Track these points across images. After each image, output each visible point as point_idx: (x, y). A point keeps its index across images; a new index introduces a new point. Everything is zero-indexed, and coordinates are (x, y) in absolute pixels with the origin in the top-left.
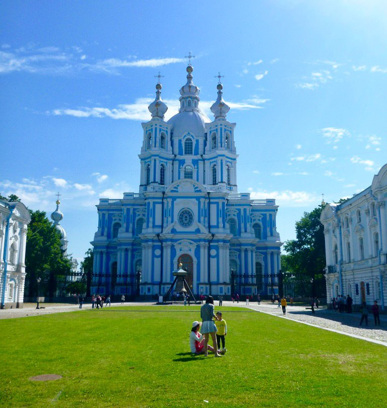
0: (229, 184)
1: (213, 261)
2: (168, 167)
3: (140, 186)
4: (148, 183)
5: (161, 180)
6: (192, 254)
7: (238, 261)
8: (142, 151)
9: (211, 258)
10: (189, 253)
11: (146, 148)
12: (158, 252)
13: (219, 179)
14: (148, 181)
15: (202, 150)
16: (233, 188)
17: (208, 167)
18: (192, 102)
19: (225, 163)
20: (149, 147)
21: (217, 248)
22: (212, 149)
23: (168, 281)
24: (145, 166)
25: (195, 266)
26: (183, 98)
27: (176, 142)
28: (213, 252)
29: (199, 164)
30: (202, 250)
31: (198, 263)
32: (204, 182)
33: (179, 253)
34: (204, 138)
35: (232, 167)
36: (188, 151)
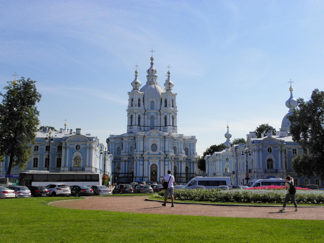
0: (173, 126)
2: (142, 116)
3: (128, 126)
4: (131, 125)
5: (139, 124)
6: (157, 164)
7: (177, 166)
8: (128, 107)
10: (155, 163)
11: (131, 106)
12: (141, 163)
13: (168, 124)
14: (131, 124)
15: (160, 107)
16: (175, 128)
17: (163, 117)
18: (153, 78)
19: (171, 115)
20: (132, 106)
21: (168, 161)
22: (165, 107)
23: (147, 176)
24: (130, 116)
25: (158, 169)
26: (149, 76)
27: (146, 102)
28: (166, 163)
29: (158, 115)
30: (161, 162)
31: (160, 168)
32: (160, 124)
33: (151, 163)
34: (160, 101)
35: (175, 117)
36: (152, 107)
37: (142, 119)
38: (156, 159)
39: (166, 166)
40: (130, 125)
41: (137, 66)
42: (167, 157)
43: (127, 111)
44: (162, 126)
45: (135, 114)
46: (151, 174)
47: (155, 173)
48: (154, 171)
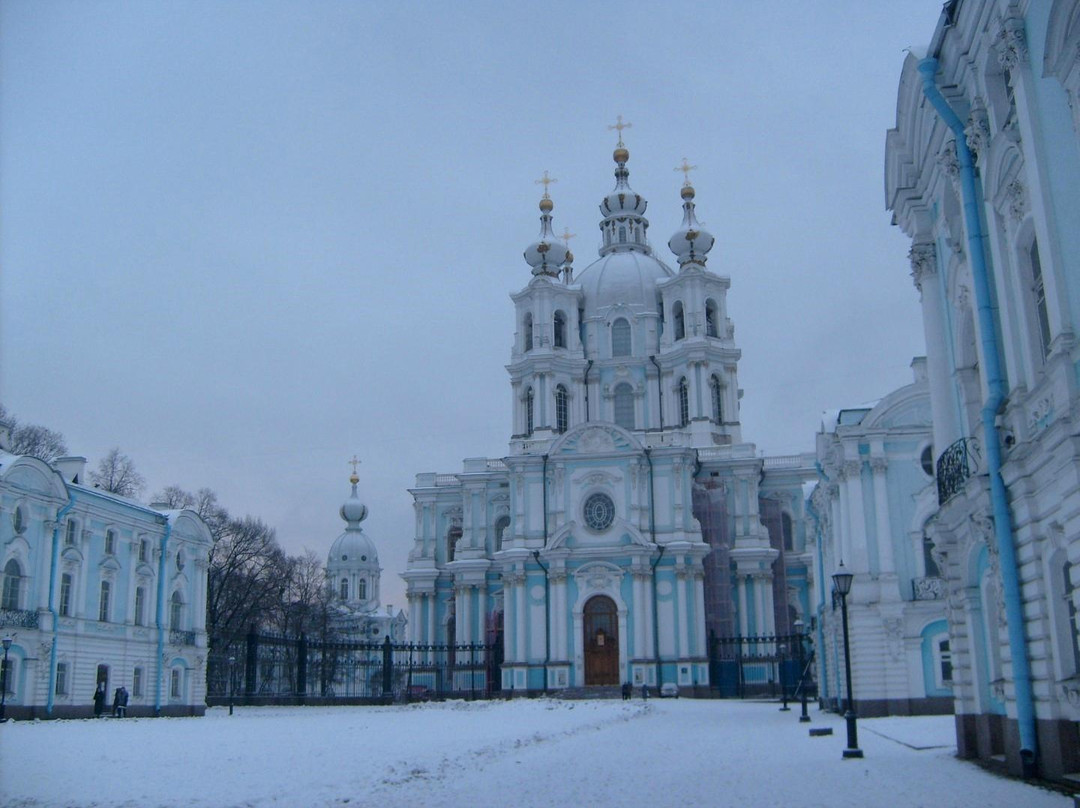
0: (720, 422)
1: (665, 607)
2: (576, 390)
3: (513, 437)
4: (530, 431)
5: (560, 423)
6: (614, 592)
8: (515, 354)
9: (659, 603)
10: (606, 592)
11: (523, 349)
12: (538, 592)
13: (693, 413)
14: (530, 425)
15: (654, 343)
16: (729, 430)
17: (669, 383)
18: (628, 231)
19: (705, 374)
20: (529, 346)
21: (675, 578)
22: (677, 339)
23: (562, 657)
24: (521, 391)
25: (622, 622)
26: (607, 224)
27: (591, 329)
28: (664, 587)
29: (647, 377)
30: (637, 584)
31: (629, 614)
32: (662, 420)
33: (584, 593)
34: (656, 313)
35: (725, 377)
36: (621, 348)
37: (576, 400)
38: (610, 569)
39: (661, 605)
40: (522, 430)
41: (546, 182)
42: (666, 555)
43: (510, 370)
44: (669, 427)
45: (538, 380)
46: (585, 645)
47: (607, 640)
48: (600, 631)
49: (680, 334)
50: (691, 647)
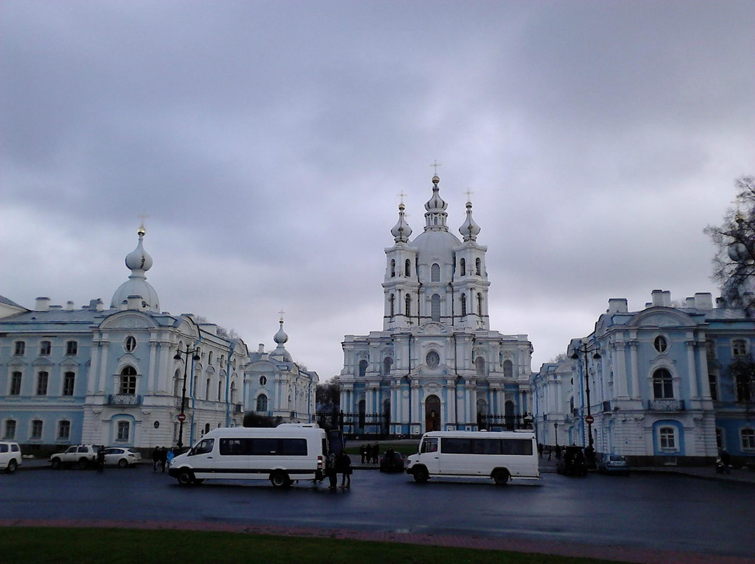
0: (480, 316)
1: (460, 402)
2: (414, 297)
3: (385, 317)
4: (392, 316)
5: (407, 312)
6: (439, 394)
7: (486, 400)
8: (386, 278)
9: (458, 400)
10: (436, 394)
11: (390, 276)
12: (406, 393)
13: (468, 311)
14: (392, 312)
15: (451, 277)
16: (485, 319)
17: (457, 296)
18: (438, 219)
19: (475, 293)
20: (393, 275)
21: (465, 389)
23: (416, 421)
24: (389, 297)
25: (442, 407)
26: (429, 215)
27: (421, 268)
28: (460, 393)
29: (447, 292)
30: (449, 391)
31: (445, 404)
32: (453, 312)
33: (427, 394)
34: (452, 263)
35: (483, 295)
36: (435, 277)
37: (414, 302)
38: (438, 385)
40: (389, 314)
41: (402, 195)
42: (461, 380)
43: (383, 285)
44: (456, 316)
45: (398, 291)
46: (426, 416)
47: (435, 415)
48: (433, 411)
49: (463, 274)
50: (471, 420)
